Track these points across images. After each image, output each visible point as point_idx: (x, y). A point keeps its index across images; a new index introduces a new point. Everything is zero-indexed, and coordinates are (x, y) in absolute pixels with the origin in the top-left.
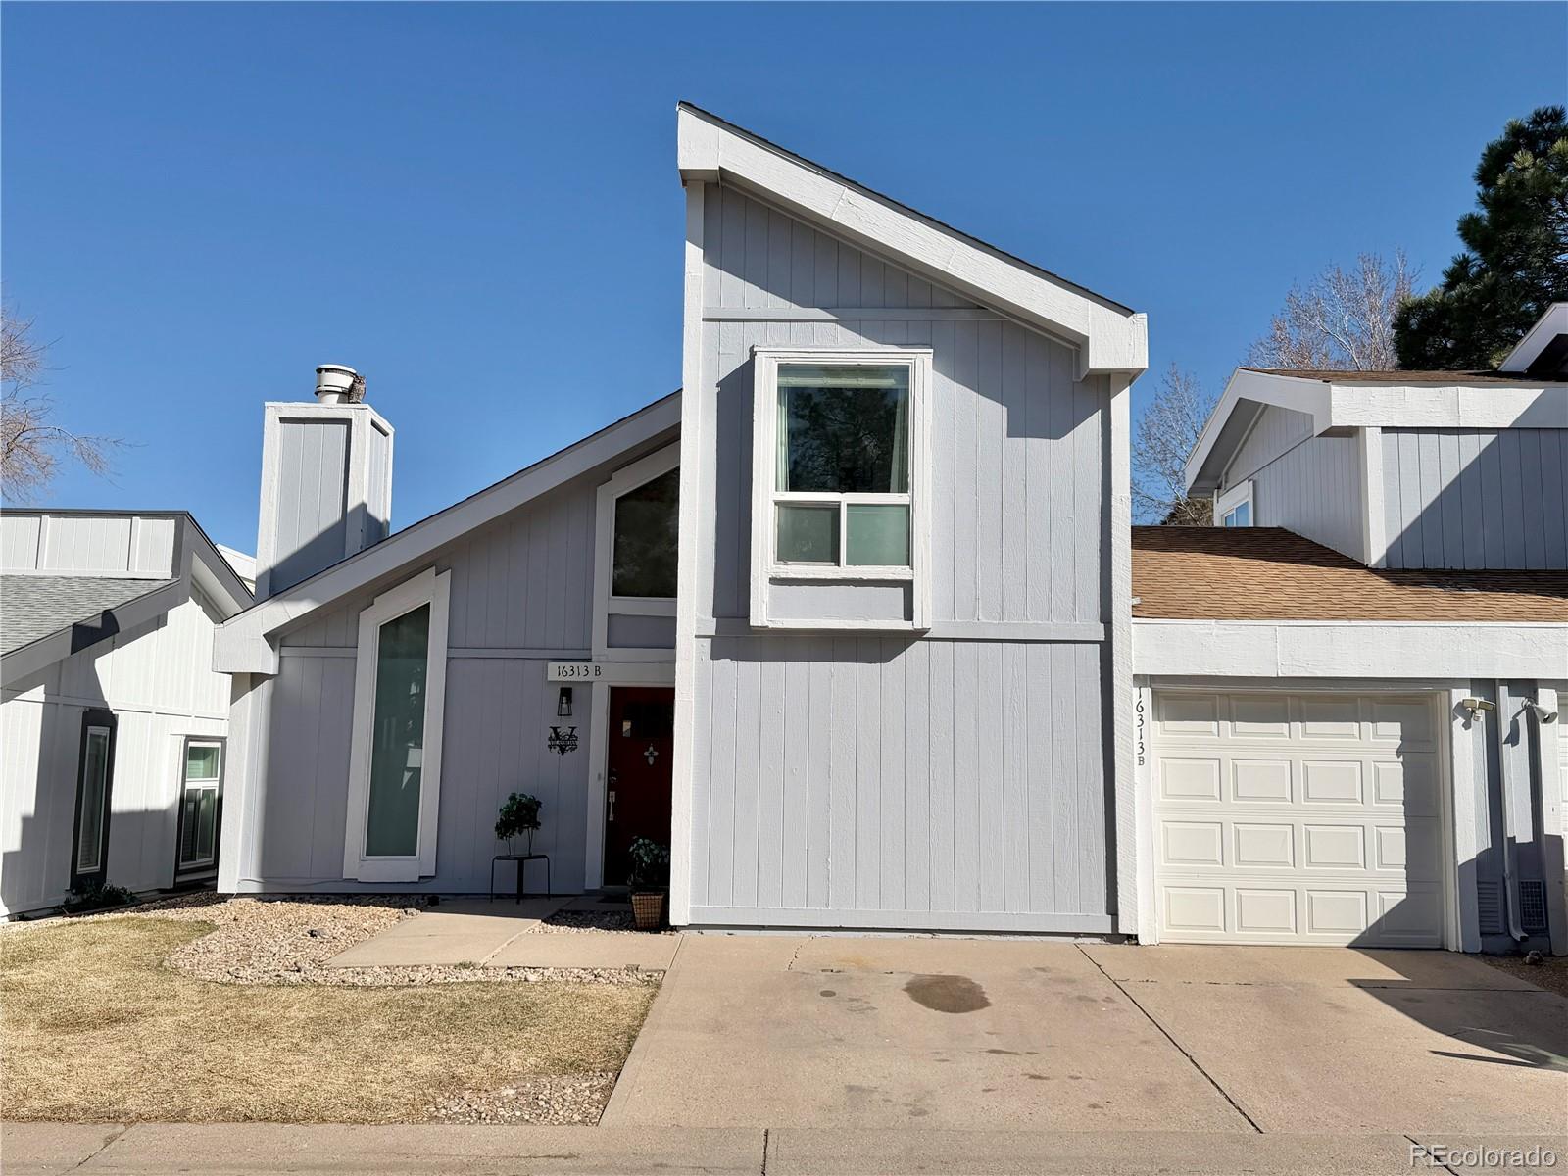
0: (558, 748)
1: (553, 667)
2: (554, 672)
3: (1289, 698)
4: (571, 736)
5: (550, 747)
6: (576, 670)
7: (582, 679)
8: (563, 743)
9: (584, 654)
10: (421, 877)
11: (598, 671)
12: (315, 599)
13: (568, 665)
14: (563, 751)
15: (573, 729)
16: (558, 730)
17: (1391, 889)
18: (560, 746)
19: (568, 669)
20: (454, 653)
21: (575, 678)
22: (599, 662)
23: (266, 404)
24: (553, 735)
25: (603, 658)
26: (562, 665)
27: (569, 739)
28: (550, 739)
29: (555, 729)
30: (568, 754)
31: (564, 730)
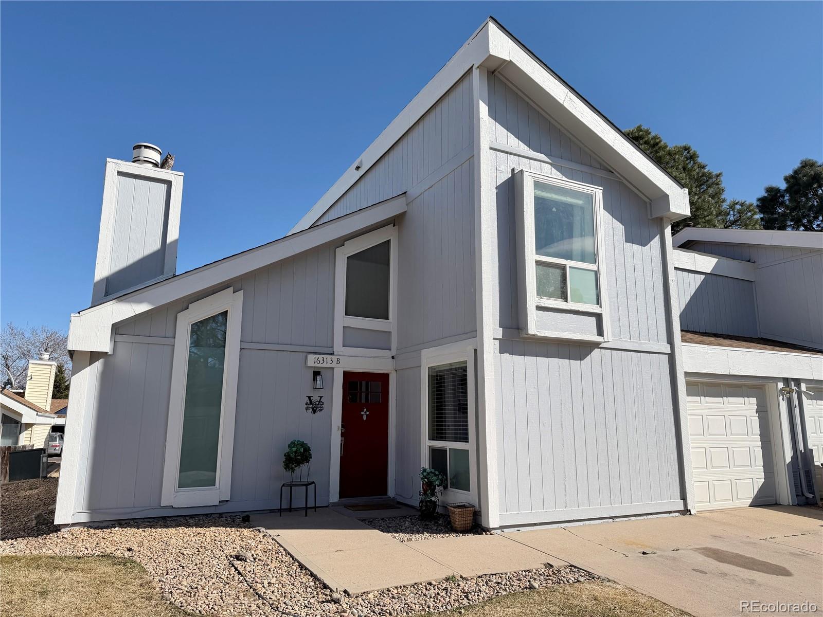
0: (311, 410)
1: (311, 358)
2: (311, 360)
3: (722, 385)
4: (319, 402)
5: (307, 409)
6: (325, 360)
7: (328, 365)
8: (314, 406)
9: (329, 351)
10: (220, 502)
11: (338, 361)
12: (150, 302)
13: (321, 357)
14: (314, 411)
15: (321, 397)
16: (312, 398)
17: (759, 478)
18: (313, 408)
19: (321, 359)
20: (246, 346)
21: (324, 365)
22: (340, 355)
23: (108, 159)
24: (308, 402)
25: (340, 353)
26: (317, 356)
27: (318, 404)
28: (307, 404)
29: (309, 397)
30: (318, 413)
31: (315, 398)
